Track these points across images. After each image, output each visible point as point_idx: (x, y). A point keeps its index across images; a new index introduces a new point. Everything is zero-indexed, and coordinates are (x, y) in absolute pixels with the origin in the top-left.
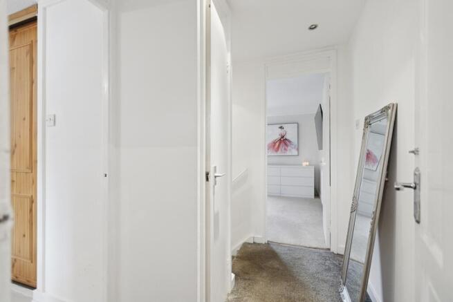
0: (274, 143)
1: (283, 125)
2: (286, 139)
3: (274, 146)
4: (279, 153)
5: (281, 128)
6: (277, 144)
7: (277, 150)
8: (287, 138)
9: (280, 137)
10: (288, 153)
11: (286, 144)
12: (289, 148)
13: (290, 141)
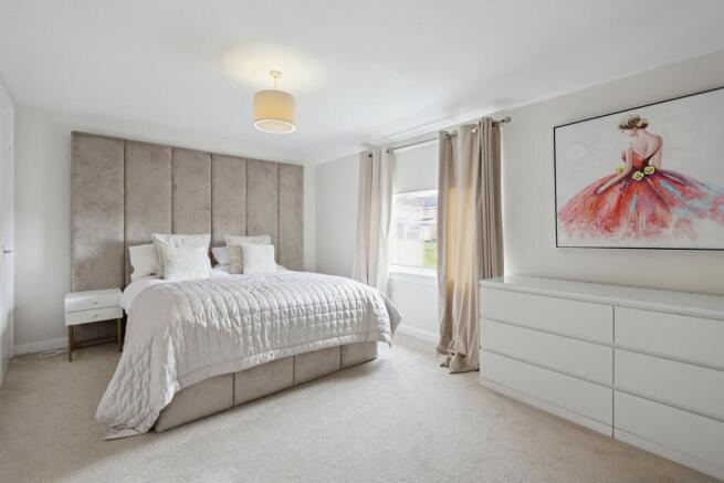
0: (598, 195)
1: (641, 113)
2: (659, 173)
3: (596, 207)
4: (620, 237)
5: (633, 125)
6: (612, 199)
7: (611, 223)
8: (665, 166)
9: (626, 167)
10: (670, 237)
11: (659, 198)
12: (677, 213)
13: (680, 182)
